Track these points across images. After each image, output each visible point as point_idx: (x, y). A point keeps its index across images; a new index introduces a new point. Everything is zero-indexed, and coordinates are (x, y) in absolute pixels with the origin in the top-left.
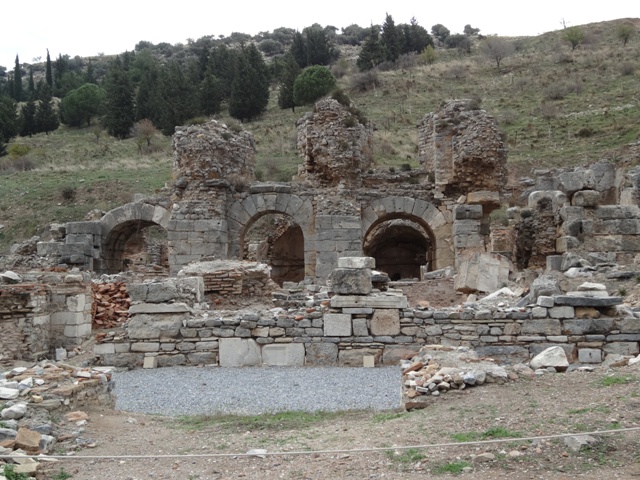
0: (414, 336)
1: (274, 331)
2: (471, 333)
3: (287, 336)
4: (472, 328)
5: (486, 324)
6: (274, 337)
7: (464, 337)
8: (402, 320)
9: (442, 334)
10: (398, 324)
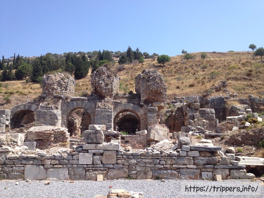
0: (123, 165)
1: (53, 162)
2: (151, 163)
3: (60, 164)
4: (151, 161)
5: (158, 159)
6: (53, 165)
7: (147, 165)
8: (118, 156)
9: (137, 164)
10: (115, 159)
